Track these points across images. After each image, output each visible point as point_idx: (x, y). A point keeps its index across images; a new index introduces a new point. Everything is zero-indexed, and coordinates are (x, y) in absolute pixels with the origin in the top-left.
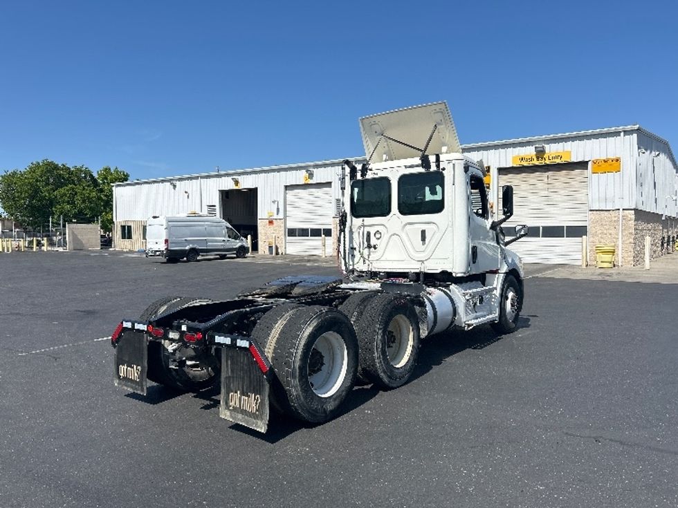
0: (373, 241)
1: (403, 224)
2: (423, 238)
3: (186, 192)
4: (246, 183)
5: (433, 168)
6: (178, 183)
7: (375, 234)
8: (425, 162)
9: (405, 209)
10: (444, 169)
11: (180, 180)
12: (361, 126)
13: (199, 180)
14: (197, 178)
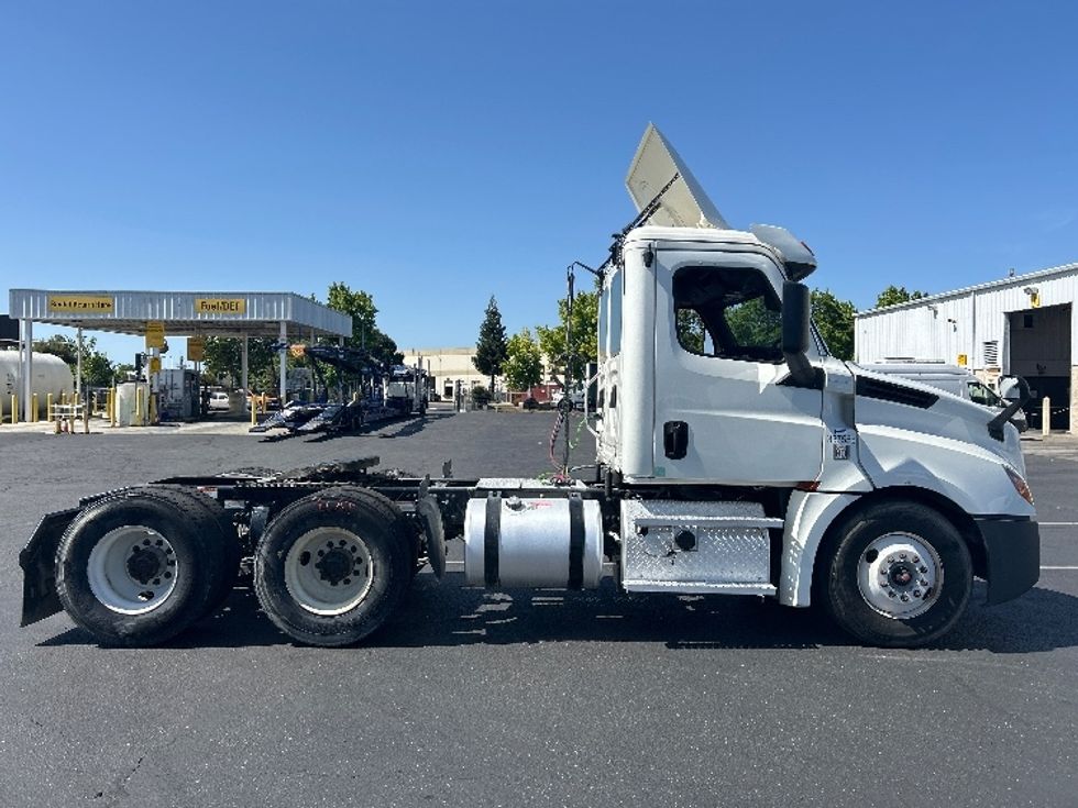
3: (950, 321)
4: (1050, 294)
6: (939, 306)
11: (942, 300)
13: (972, 297)
14: (967, 294)
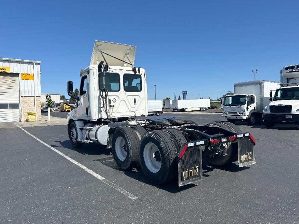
0: (112, 104)
1: (127, 96)
2: (135, 102)
5: (137, 73)
7: (113, 100)
8: (134, 70)
9: (127, 89)
10: (141, 74)
12: (95, 45)
